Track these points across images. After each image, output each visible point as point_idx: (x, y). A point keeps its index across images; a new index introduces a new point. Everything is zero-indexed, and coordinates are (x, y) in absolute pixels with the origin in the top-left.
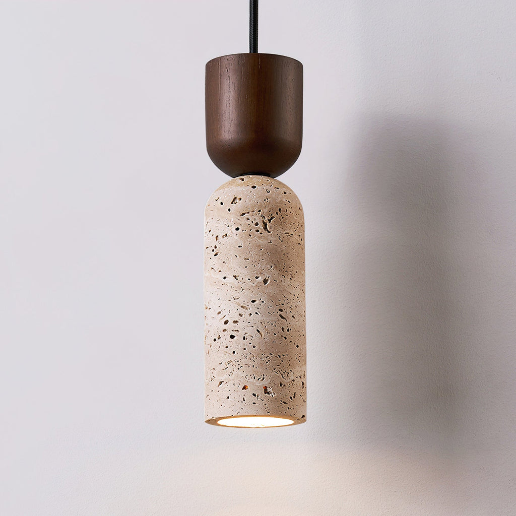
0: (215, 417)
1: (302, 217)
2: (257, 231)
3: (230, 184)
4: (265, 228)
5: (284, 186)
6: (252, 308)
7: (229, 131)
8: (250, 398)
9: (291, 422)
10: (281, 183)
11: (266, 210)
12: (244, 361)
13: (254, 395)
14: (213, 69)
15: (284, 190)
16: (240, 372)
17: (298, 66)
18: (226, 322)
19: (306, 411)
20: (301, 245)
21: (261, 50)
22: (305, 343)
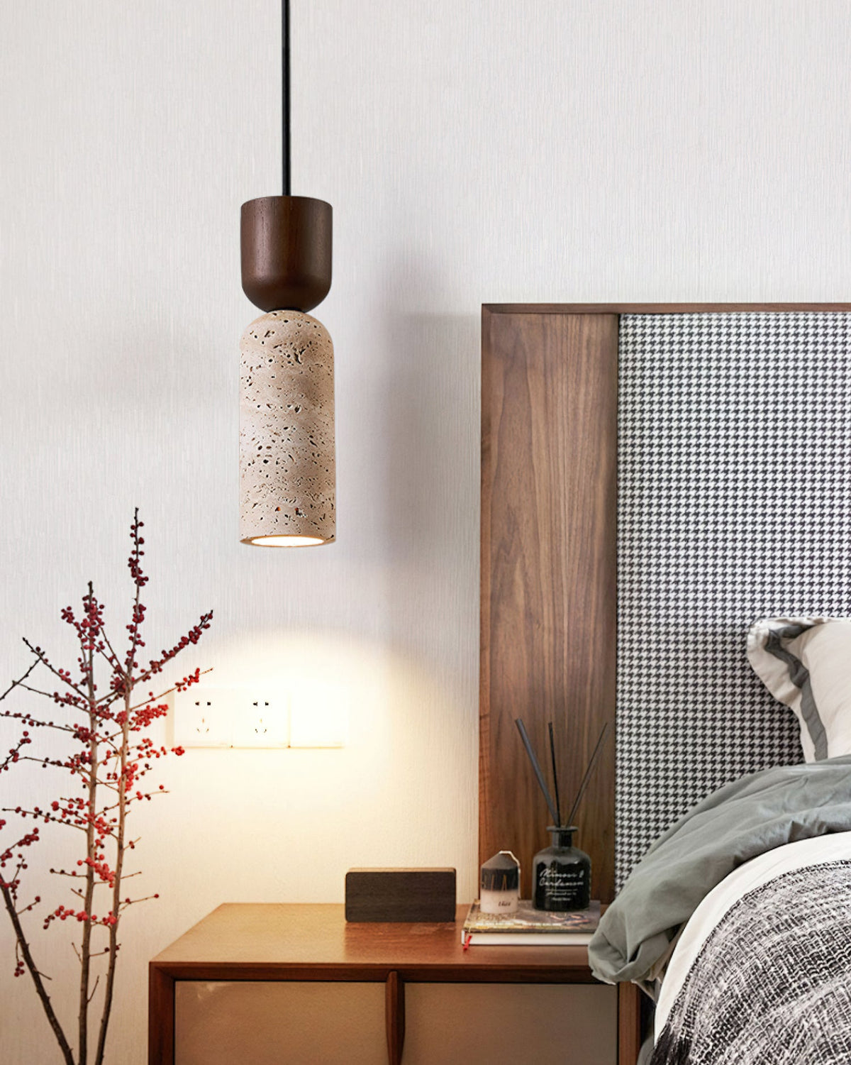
0: (250, 536)
1: (332, 350)
2: (289, 362)
3: (263, 318)
4: (297, 360)
5: (315, 320)
6: (284, 435)
7: (263, 268)
8: (282, 519)
9: (321, 541)
10: (311, 318)
11: (297, 343)
12: (278, 484)
13: (286, 516)
14: (248, 210)
15: (315, 324)
16: (273, 495)
17: (328, 208)
18: (260, 448)
19: (335, 531)
20: (330, 375)
21: (295, 192)
22: (334, 467)
